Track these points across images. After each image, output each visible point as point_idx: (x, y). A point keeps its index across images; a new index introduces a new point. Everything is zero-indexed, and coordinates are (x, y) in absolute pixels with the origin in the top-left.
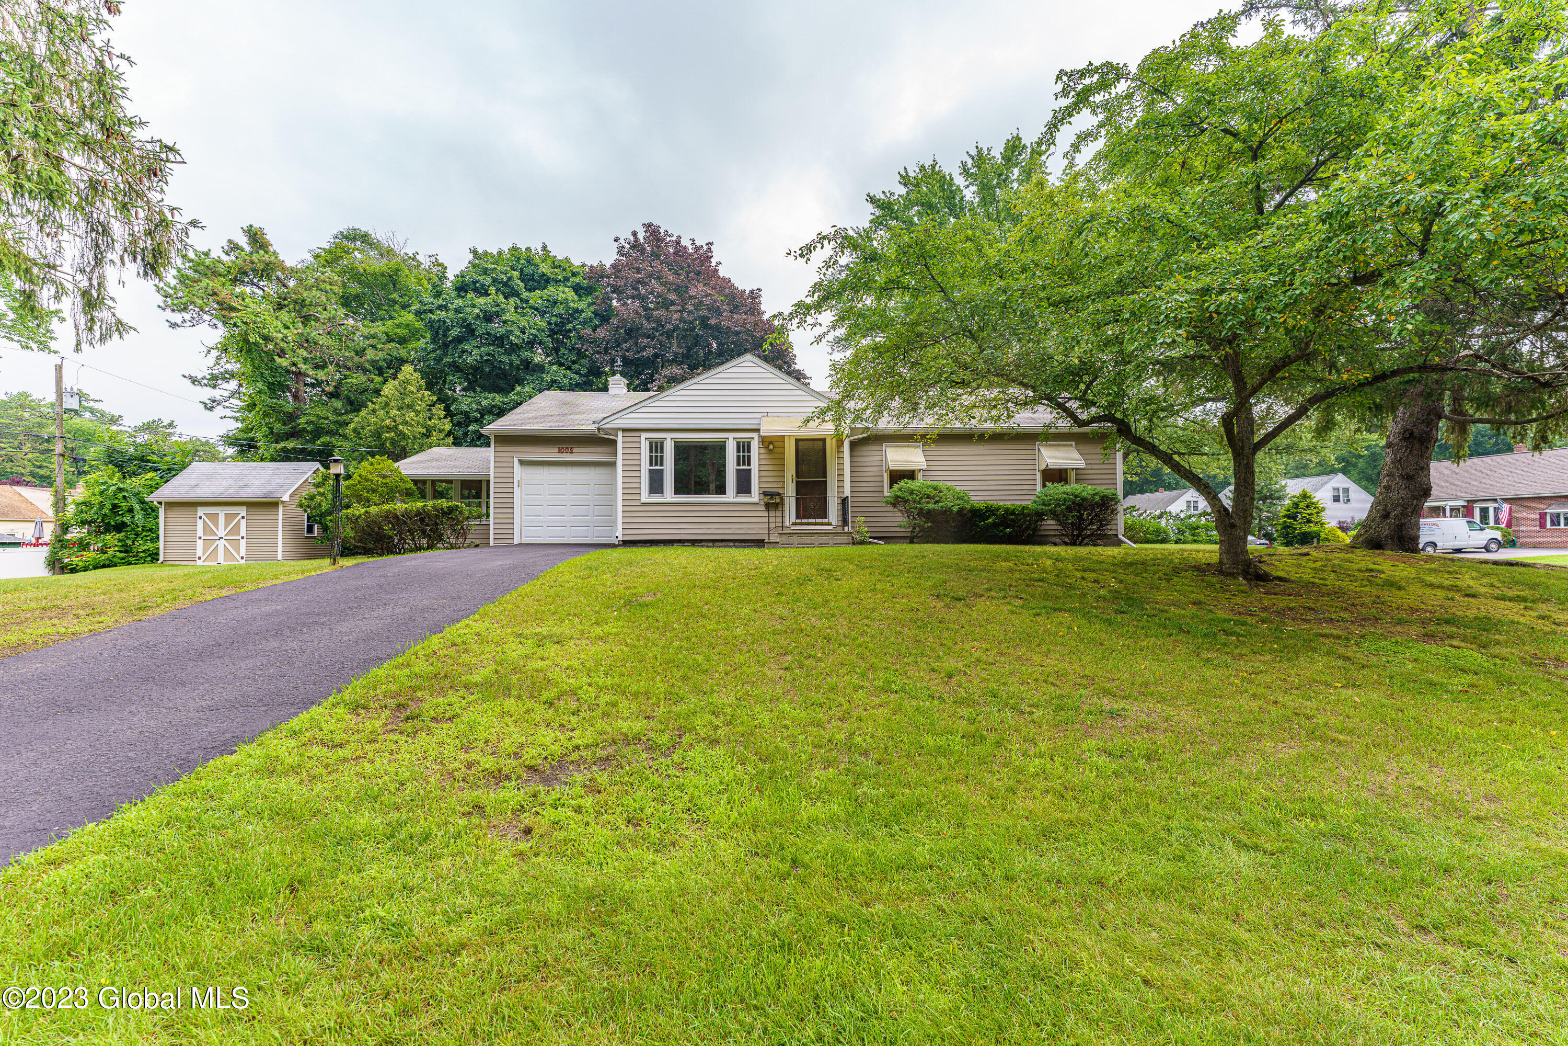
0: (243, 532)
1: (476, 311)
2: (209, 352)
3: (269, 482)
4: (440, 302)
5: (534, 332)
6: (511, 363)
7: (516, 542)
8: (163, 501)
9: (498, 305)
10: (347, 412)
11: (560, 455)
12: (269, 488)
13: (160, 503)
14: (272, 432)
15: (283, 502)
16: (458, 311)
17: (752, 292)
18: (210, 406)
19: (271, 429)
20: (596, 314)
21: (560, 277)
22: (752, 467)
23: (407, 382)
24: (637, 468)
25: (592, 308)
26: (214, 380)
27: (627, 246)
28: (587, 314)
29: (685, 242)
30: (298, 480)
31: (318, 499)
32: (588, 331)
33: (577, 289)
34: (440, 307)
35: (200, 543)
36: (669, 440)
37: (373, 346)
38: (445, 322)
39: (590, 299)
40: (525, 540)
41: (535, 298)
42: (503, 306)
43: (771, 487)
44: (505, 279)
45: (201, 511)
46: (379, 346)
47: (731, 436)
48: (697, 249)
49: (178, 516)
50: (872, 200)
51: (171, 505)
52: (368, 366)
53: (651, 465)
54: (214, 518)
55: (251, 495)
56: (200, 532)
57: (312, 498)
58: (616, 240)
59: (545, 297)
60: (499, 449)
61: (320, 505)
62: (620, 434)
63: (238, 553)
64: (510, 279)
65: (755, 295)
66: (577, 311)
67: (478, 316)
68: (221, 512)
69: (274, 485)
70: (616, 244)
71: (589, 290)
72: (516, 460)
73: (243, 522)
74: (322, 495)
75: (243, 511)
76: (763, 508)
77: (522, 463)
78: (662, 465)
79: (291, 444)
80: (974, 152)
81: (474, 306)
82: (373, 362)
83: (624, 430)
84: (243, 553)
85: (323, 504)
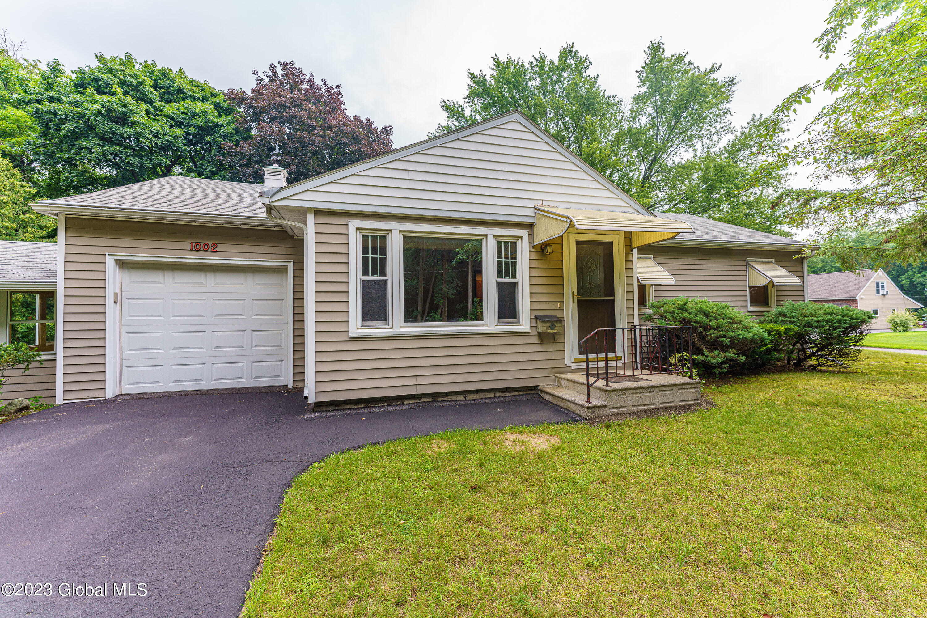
1: (97, 106)
4: (51, 94)
5: (170, 138)
6: (142, 165)
7: (110, 393)
9: (125, 106)
11: (194, 254)
16: (74, 105)
17: (385, 128)
20: (237, 131)
21: (198, 95)
22: (519, 279)
24: (342, 278)
25: (233, 126)
27: (266, 80)
28: (229, 129)
29: (318, 81)
32: (229, 144)
33: (217, 106)
34: (51, 99)
36: (395, 233)
38: (55, 114)
39: (230, 117)
40: (128, 389)
41: (171, 109)
42: (131, 107)
43: (547, 309)
44: (134, 82)
47: (491, 232)
48: (329, 90)
50: (472, 75)
53: (365, 273)
58: (255, 73)
59: (182, 109)
60: (72, 241)
62: (311, 218)
64: (141, 84)
65: (387, 130)
66: (216, 125)
67: (99, 112)
70: (255, 77)
71: (229, 111)
72: (110, 261)
76: (535, 340)
77: (122, 265)
78: (383, 273)
80: (537, 56)
81: (95, 103)
83: (318, 213)
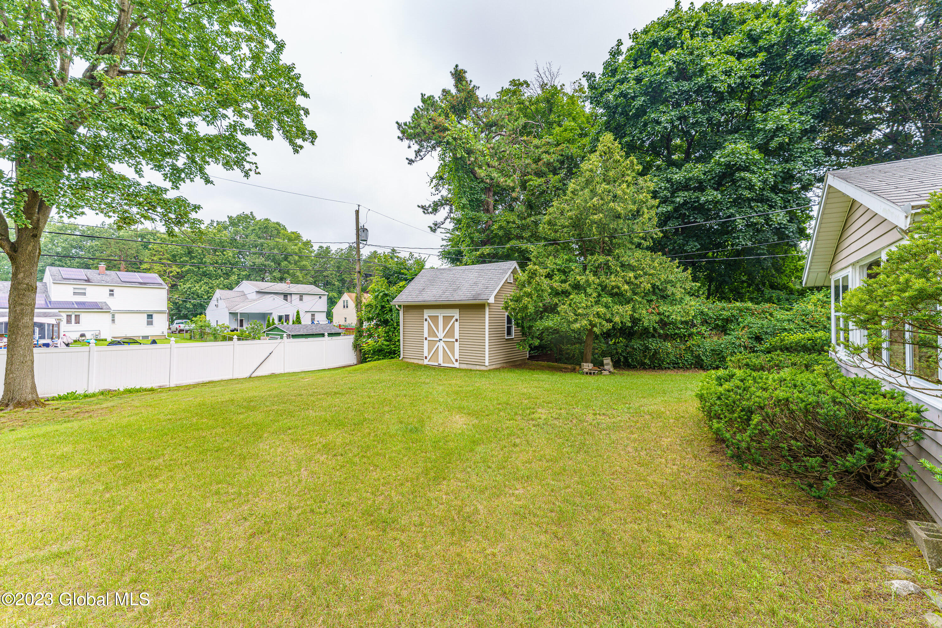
0: (457, 336)
2: (432, 181)
3: (476, 284)
8: (402, 304)
10: (530, 215)
12: (477, 289)
13: (400, 306)
14: (472, 241)
15: (489, 304)
16: (638, 80)
18: (434, 228)
19: (471, 238)
23: (609, 152)
26: (436, 207)
30: (500, 279)
31: (526, 300)
35: (426, 343)
37: (547, 152)
45: (427, 313)
46: (552, 150)
49: (412, 316)
51: (409, 308)
52: (544, 169)
54: (435, 319)
55: (462, 298)
56: (426, 335)
57: (518, 300)
61: (526, 307)
63: (453, 354)
68: (441, 314)
69: (480, 286)
73: (457, 324)
74: (529, 295)
75: (456, 314)
79: (487, 250)
82: (548, 164)
84: (457, 357)
85: (530, 306)
